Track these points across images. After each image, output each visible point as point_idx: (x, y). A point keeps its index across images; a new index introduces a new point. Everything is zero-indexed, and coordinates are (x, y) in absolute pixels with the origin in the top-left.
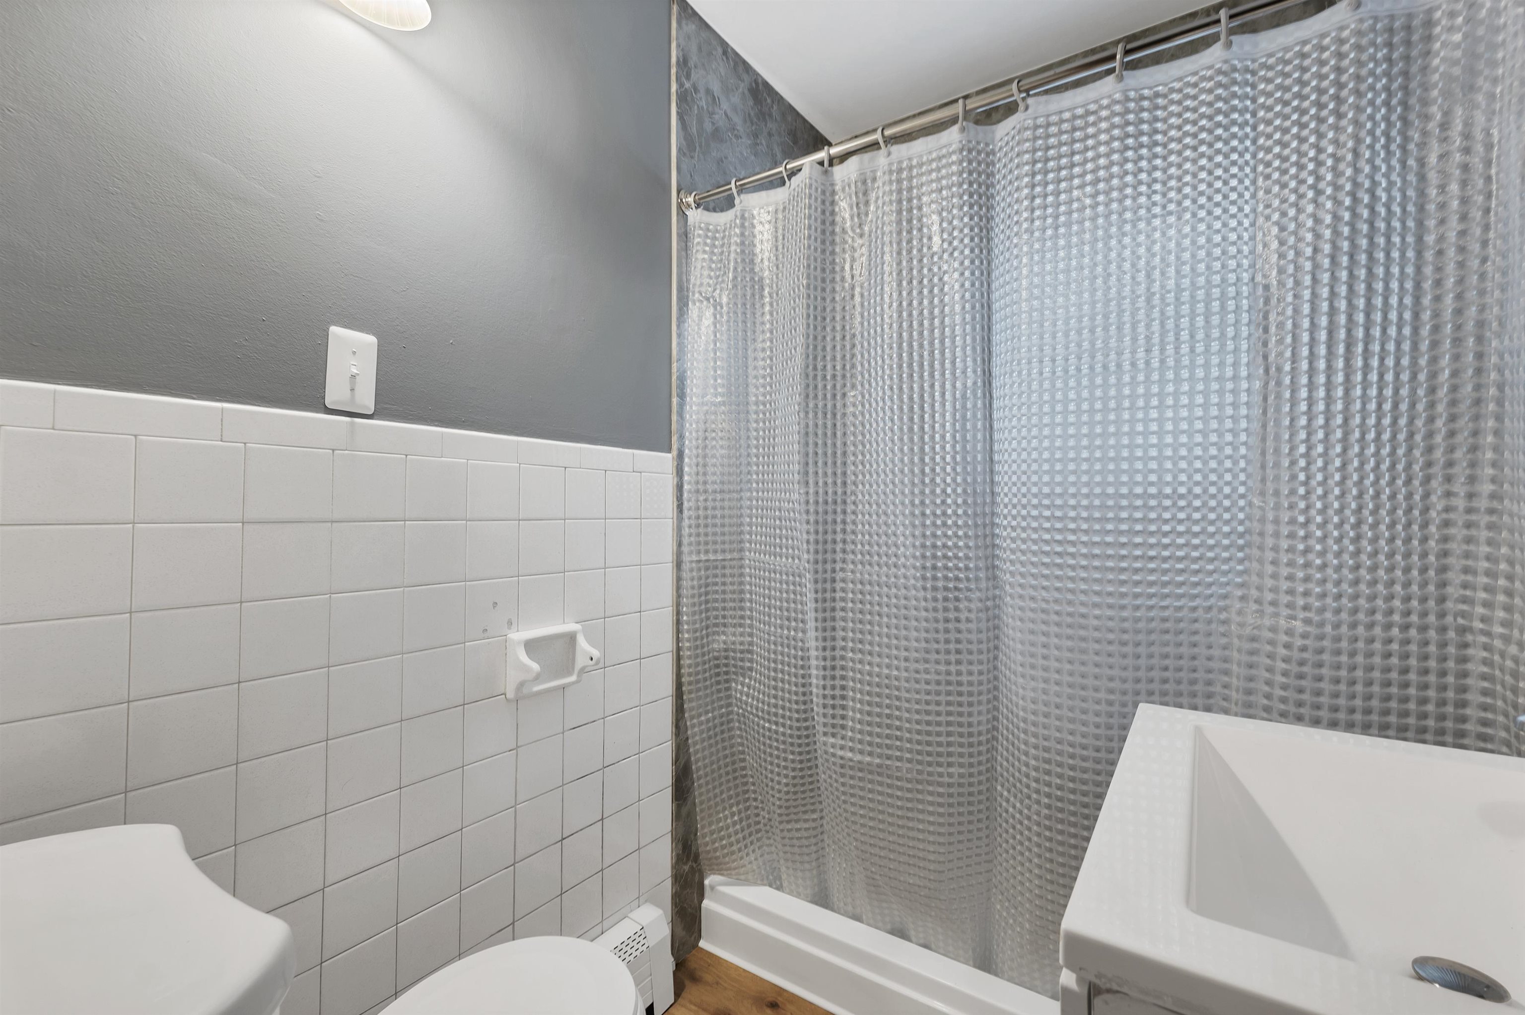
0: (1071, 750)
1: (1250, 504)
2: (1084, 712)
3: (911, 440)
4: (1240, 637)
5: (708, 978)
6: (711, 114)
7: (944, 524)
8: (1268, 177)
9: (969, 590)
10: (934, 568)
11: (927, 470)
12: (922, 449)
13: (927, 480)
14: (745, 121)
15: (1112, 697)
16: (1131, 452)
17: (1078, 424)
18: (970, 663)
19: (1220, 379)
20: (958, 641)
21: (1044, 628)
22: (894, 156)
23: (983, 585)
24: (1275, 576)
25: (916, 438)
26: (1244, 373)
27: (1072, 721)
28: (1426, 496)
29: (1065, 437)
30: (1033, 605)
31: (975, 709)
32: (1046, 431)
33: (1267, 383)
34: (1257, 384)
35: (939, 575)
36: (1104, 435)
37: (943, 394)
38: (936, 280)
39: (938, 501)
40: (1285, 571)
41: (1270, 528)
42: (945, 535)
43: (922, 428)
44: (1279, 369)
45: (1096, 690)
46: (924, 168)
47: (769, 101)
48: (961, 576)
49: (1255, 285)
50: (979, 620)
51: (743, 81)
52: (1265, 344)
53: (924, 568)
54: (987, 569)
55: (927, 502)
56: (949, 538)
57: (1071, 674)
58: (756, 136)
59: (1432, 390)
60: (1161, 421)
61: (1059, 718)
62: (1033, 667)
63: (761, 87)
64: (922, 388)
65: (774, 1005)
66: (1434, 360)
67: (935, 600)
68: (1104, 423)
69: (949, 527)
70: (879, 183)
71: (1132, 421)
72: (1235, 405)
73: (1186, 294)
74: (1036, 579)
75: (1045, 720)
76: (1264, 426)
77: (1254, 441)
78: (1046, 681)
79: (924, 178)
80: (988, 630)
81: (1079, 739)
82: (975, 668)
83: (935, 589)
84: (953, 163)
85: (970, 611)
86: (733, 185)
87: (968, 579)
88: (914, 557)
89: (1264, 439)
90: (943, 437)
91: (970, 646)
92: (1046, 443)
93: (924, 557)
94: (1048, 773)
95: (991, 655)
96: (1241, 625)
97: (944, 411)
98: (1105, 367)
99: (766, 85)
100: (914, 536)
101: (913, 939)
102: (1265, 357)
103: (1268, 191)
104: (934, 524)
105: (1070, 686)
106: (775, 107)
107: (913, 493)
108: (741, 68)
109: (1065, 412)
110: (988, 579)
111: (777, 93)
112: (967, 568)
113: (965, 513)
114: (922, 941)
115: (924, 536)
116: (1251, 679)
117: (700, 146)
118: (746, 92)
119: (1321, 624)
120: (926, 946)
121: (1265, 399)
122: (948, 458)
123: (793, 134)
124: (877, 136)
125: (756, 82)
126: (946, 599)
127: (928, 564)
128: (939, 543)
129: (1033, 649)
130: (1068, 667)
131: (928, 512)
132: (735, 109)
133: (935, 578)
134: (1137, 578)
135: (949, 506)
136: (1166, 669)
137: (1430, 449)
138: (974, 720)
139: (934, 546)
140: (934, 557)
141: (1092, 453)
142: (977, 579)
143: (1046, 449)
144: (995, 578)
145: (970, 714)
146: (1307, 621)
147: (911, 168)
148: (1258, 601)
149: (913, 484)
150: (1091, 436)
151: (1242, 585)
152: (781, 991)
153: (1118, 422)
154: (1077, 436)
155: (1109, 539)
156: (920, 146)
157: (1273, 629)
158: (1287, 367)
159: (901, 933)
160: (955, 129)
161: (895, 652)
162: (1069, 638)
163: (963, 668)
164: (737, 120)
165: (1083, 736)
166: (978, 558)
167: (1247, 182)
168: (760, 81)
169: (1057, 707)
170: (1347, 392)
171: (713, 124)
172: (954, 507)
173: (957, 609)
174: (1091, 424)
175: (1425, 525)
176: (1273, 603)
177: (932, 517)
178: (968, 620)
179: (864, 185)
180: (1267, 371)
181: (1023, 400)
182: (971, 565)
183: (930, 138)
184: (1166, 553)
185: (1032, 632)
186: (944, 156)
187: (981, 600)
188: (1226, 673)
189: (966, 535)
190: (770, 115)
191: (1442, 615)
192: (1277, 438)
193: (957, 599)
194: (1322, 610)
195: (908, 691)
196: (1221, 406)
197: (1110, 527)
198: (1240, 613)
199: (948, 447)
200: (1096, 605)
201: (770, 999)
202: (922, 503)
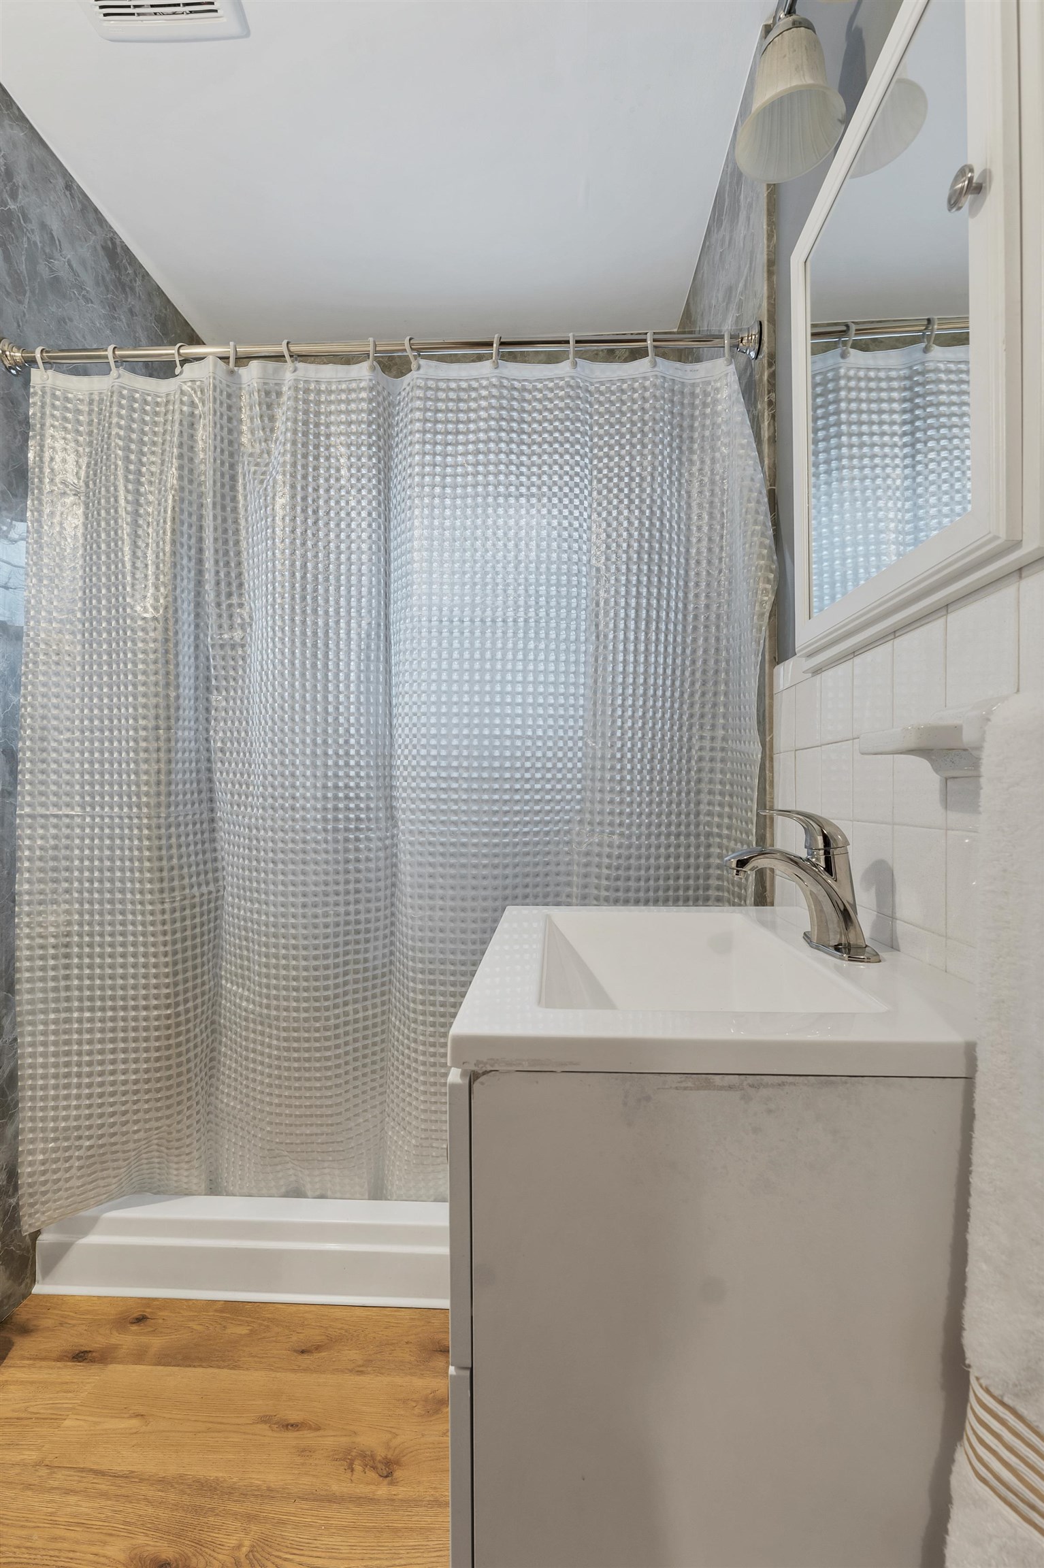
0: (452, 968)
1: (586, 744)
2: (463, 931)
3: (314, 676)
4: (578, 854)
5: (48, 1323)
6: (49, 257)
7: (347, 764)
8: (600, 481)
9: (369, 829)
10: (336, 809)
11: (331, 709)
12: (326, 687)
13: (330, 720)
14: (97, 284)
15: (486, 915)
16: (503, 698)
17: (461, 671)
18: (369, 901)
19: (567, 640)
20: (358, 881)
21: (431, 860)
22: (300, 373)
23: (383, 825)
24: (601, 802)
25: (319, 676)
26: (583, 639)
27: (453, 941)
28: (690, 739)
29: (450, 682)
30: (422, 839)
31: (371, 945)
32: (434, 676)
33: (597, 647)
34: (591, 648)
35: (341, 816)
36: (482, 682)
37: (348, 633)
38: (343, 514)
39: (341, 741)
40: (608, 797)
41: (598, 764)
42: (347, 776)
43: (326, 665)
44: (606, 636)
45: (473, 910)
46: (333, 397)
47: (130, 271)
48: (363, 816)
49: (591, 567)
50: (378, 859)
51: (94, 233)
52: (597, 616)
53: (325, 809)
54: (387, 809)
55: (330, 741)
56: (351, 778)
57: (453, 899)
58: (113, 308)
59: (693, 662)
60: (525, 671)
61: (442, 941)
62: (421, 897)
63: (119, 250)
64: (327, 624)
65: (140, 1320)
66: (694, 640)
67: (336, 841)
68: (482, 671)
69: (352, 768)
70: (285, 398)
71: (504, 671)
72: (577, 662)
73: (544, 566)
74: (424, 814)
75: (431, 945)
76: (596, 682)
77: (589, 693)
78: (432, 908)
79: (333, 407)
80: (386, 868)
81: (460, 957)
82: (372, 906)
83: (336, 830)
84: (363, 400)
85: (370, 850)
86: (109, 353)
87: (369, 820)
88: (315, 798)
89: (595, 693)
90: (347, 676)
91: (368, 885)
92: (434, 687)
93: (325, 798)
94: (433, 993)
95: (388, 892)
96: (580, 844)
97: (350, 650)
98: (483, 621)
99: (126, 250)
100: (315, 776)
101: (309, 1193)
102: (597, 626)
103: (600, 493)
104: (336, 764)
105: (453, 909)
106: (138, 283)
107: (315, 732)
108: (91, 216)
109: (450, 659)
110: (387, 819)
111: (141, 266)
112: (368, 809)
113: (368, 753)
114: (318, 1193)
115: (326, 776)
116: (585, 886)
117: (33, 292)
118: (99, 248)
119: (630, 837)
120: (322, 1197)
121: (596, 660)
122: (352, 698)
123: (162, 321)
124: (283, 349)
125: (114, 243)
126: (347, 840)
127: (330, 806)
128: (341, 784)
129: (421, 880)
130: (451, 892)
131: (330, 752)
132: (83, 263)
133: (336, 820)
134: (506, 808)
135: (353, 746)
136: (527, 886)
137: (692, 705)
138: (370, 955)
139: (336, 787)
140: (336, 798)
141: (471, 697)
142: (377, 819)
143: (434, 692)
144: (393, 818)
145: (366, 951)
146: (622, 834)
147: (319, 392)
148: (590, 823)
149: (316, 723)
150: (471, 682)
151: (580, 811)
152: (149, 1302)
153: (493, 670)
154: (460, 682)
155: (485, 775)
156: (329, 372)
157: (600, 845)
158: (611, 636)
159: (297, 1192)
160: (365, 366)
161: (292, 899)
162: (452, 866)
163: (361, 907)
164: (87, 278)
165: (463, 954)
166: (378, 799)
167: (586, 482)
168: (118, 242)
169: (441, 931)
170: (646, 657)
171: (52, 270)
172: (357, 747)
173: (357, 850)
174: (471, 671)
175: (689, 761)
176: (600, 823)
177: (334, 757)
178: (368, 859)
179: (270, 396)
180: (598, 637)
181: (415, 645)
182: (372, 805)
183: (340, 367)
184: (527, 786)
185: (420, 864)
186: (354, 390)
187: (380, 839)
188: (569, 884)
189: (368, 776)
190: (132, 289)
191: (697, 825)
192: (604, 692)
193: (357, 839)
194: (630, 826)
195: (306, 938)
196: (567, 662)
197: (486, 764)
198: (578, 834)
199: (353, 687)
200: (474, 834)
201: (136, 1315)
202: (325, 742)
